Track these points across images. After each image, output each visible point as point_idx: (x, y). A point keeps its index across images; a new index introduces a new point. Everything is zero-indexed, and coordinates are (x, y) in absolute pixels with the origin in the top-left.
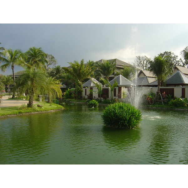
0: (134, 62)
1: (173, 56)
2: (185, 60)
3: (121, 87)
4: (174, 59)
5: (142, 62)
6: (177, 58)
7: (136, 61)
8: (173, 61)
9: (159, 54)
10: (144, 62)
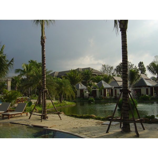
0: (101, 69)
1: (130, 64)
2: (138, 67)
3: (106, 89)
4: (131, 67)
5: (107, 69)
6: (133, 66)
7: (102, 68)
8: (131, 68)
9: (120, 63)
10: (108, 69)
